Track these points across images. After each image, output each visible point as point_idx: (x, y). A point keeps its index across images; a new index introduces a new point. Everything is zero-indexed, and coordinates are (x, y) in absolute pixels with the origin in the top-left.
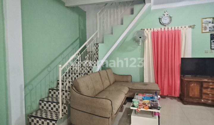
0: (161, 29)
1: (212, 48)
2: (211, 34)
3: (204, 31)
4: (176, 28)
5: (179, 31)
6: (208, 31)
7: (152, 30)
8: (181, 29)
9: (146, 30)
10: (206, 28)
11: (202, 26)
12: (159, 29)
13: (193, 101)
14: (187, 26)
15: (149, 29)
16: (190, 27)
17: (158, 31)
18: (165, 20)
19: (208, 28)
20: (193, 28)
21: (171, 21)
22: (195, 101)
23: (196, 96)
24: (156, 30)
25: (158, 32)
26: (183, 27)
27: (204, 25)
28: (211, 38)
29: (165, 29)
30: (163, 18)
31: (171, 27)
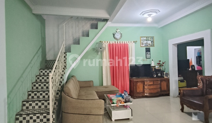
0: (115, 42)
1: (147, 57)
2: (146, 48)
3: (142, 46)
4: (125, 43)
5: (127, 45)
6: (144, 46)
7: (109, 43)
8: (129, 43)
9: (104, 42)
10: (143, 44)
11: (141, 42)
12: (114, 42)
13: (139, 95)
14: (132, 42)
15: (106, 42)
16: (134, 42)
17: (113, 43)
18: (118, 36)
19: (144, 44)
20: (136, 43)
21: (121, 36)
22: (141, 96)
23: (141, 91)
24: (111, 43)
25: (113, 45)
26: (130, 42)
27: (142, 41)
28: (146, 50)
29: (118, 42)
30: (116, 34)
31: (122, 41)
